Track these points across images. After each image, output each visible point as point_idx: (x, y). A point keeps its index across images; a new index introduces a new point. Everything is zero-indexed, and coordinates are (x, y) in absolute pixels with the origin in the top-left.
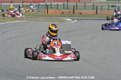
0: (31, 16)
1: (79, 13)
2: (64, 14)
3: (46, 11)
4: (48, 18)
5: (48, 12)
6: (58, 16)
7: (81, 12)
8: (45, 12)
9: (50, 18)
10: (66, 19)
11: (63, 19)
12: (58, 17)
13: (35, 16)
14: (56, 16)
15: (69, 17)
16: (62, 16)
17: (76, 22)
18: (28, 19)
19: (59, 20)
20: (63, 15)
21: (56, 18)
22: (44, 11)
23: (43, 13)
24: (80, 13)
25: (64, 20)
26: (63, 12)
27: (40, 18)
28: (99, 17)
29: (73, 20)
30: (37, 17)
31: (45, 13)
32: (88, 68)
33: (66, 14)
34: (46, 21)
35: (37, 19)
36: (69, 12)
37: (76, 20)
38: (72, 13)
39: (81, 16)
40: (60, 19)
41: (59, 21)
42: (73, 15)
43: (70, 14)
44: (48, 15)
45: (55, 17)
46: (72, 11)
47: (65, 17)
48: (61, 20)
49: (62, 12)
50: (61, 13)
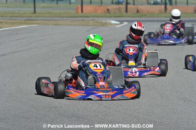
0: (52, 17)
1: (136, 11)
2: (109, 13)
3: (80, 8)
4: (78, 21)
5: (84, 9)
7: (139, 9)
8: (77, 9)
9: (83, 20)
11: (104, 21)
12: (96, 19)
13: (59, 17)
15: (115, 17)
17: (125, 25)
19: (98, 22)
20: (108, 15)
21: (93, 20)
23: (74, 11)
24: (138, 11)
25: (106, 23)
26: (108, 10)
30: (62, 18)
31: (77, 12)
33: (114, 13)
36: (119, 9)
37: (126, 23)
38: (124, 10)
39: (138, 15)
40: (100, 21)
41: (96, 24)
42: (125, 13)
43: (120, 12)
44: (82, 14)
45: (91, 19)
46: (124, 7)
47: (111, 17)
48: (101, 23)
49: (106, 10)
50: (105, 12)
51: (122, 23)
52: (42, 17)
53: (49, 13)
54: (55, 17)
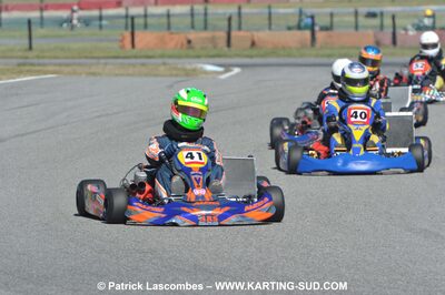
0: (73, 58)
1: (249, 43)
2: (192, 48)
3: (129, 39)
4: (134, 65)
5: (136, 40)
6: (170, 57)
7: (256, 39)
8: (122, 41)
9: (143, 65)
10: (200, 66)
11: (188, 67)
12: (170, 61)
13: (86, 57)
14: (162, 56)
15: (211, 57)
16: (188, 56)
17: (237, 74)
18: (63, 68)
19: (175, 69)
20: (191, 52)
21: (164, 64)
22: (120, 38)
23: (116, 45)
24: (253, 44)
25: (194, 70)
26: (189, 42)
27: (106, 64)
28: (323, 56)
29: (228, 68)
30: (94, 61)
31: (123, 47)
32: (281, 241)
33: (202, 48)
34: (128, 75)
35: (93, 69)
36: (213, 40)
37: (236, 70)
38: (222, 43)
39: (254, 52)
40: (179, 66)
41: (174, 72)
42: (226, 49)
43: (215, 47)
44: (134, 52)
45: (160, 61)
46: (223, 35)
47: (198, 57)
48: (185, 70)
49: (185, 42)
50: (182, 45)
51: (231, 71)
52: (50, 57)
53: (62, 49)
54: (80, 58)
